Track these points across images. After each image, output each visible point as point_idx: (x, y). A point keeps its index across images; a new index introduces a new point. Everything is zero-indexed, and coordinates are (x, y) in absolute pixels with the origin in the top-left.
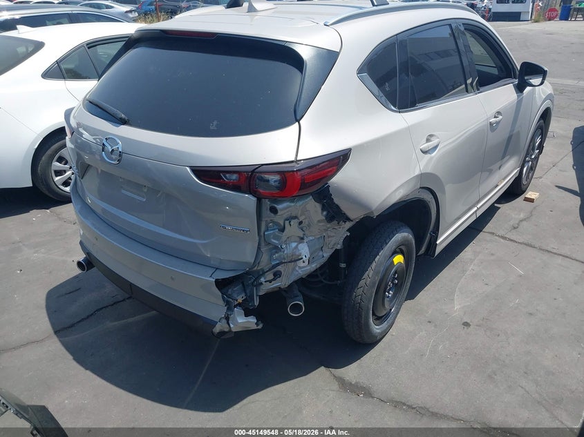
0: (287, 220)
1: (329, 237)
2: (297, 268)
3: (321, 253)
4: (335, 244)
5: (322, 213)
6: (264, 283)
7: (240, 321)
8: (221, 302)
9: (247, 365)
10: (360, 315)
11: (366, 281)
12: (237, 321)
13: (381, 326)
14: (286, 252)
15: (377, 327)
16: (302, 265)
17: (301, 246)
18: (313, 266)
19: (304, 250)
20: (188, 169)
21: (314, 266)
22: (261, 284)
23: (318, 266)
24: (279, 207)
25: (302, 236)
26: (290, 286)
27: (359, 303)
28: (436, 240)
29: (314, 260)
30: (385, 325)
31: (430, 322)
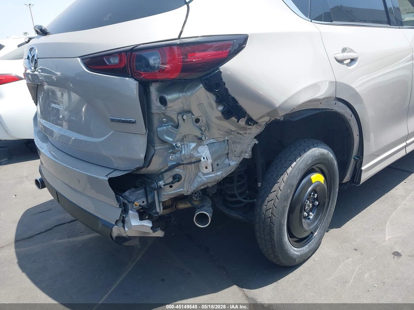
0: (179, 114)
1: (234, 143)
2: (200, 174)
3: (227, 161)
4: (242, 152)
5: (217, 107)
6: (163, 187)
7: (133, 224)
8: (115, 203)
9: (163, 280)
10: (271, 231)
11: (277, 193)
12: (131, 224)
13: (300, 249)
14: (183, 152)
15: (295, 249)
16: (206, 171)
17: (200, 149)
18: (218, 173)
19: (204, 153)
20: (79, 59)
21: (220, 174)
22: (161, 187)
23: (224, 176)
24: (169, 97)
25: (200, 137)
26: (194, 193)
27: (270, 217)
28: (361, 166)
29: (219, 167)
30: (305, 249)
31: (356, 250)
